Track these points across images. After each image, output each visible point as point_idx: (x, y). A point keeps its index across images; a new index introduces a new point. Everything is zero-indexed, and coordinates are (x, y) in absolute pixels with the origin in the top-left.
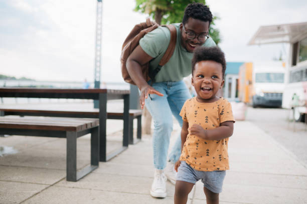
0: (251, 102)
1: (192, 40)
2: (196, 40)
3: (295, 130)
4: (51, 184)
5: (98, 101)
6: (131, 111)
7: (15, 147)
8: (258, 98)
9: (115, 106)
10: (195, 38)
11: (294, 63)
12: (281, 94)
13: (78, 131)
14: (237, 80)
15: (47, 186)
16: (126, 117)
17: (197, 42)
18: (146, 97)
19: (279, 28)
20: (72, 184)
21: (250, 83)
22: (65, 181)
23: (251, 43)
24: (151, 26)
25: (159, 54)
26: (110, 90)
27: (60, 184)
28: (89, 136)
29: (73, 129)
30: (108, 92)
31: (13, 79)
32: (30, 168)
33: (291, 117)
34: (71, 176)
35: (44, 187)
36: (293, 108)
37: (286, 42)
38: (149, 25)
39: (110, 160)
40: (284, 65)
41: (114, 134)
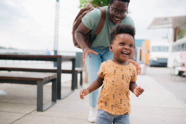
0: (149, 64)
1: (116, 15)
2: (119, 15)
3: (175, 81)
4: (28, 113)
5: (56, 63)
6: (76, 69)
7: (5, 90)
8: (154, 61)
9: (67, 66)
10: (118, 14)
11: (175, 40)
12: (167, 59)
13: (44, 81)
14: (141, 51)
15: (24, 114)
16: (73, 72)
17: (119, 17)
18: (86, 55)
19: (166, 19)
20: (40, 113)
21: (149, 52)
22: (36, 111)
23: (149, 28)
24: (90, 9)
25: (94, 27)
26: (64, 56)
27: (33, 113)
28: (51, 84)
29: (41, 80)
30: (63, 57)
31: (4, 48)
32: (14, 104)
33: (173, 73)
34: (40, 108)
35: (23, 115)
36: (174, 68)
37: (170, 27)
38: (88, 8)
39: (63, 99)
40: (169, 41)
41: (66, 83)
